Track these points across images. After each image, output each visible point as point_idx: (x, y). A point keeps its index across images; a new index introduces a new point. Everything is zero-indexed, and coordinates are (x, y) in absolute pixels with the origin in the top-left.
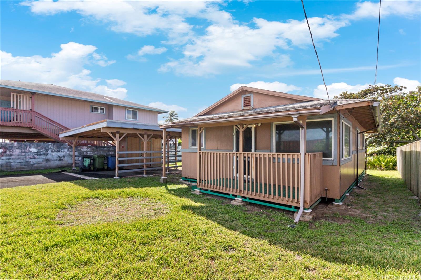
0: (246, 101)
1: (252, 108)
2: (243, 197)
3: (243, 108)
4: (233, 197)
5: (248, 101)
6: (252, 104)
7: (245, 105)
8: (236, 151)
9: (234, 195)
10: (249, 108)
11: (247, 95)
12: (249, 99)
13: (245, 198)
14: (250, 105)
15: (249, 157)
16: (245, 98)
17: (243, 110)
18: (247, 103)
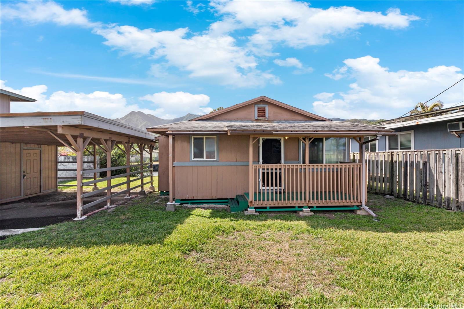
0: (260, 111)
1: (267, 119)
2: (309, 207)
3: (256, 118)
4: (300, 209)
5: (263, 112)
6: (267, 115)
7: (259, 115)
8: (263, 163)
9: (299, 207)
10: (263, 119)
11: (262, 105)
12: (264, 110)
13: (312, 207)
14: (265, 116)
15: (280, 169)
16: (259, 108)
17: (257, 120)
18: (262, 114)
